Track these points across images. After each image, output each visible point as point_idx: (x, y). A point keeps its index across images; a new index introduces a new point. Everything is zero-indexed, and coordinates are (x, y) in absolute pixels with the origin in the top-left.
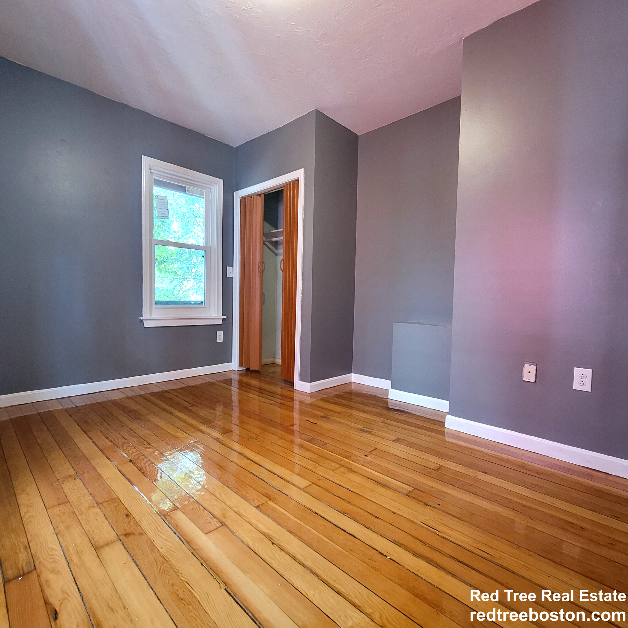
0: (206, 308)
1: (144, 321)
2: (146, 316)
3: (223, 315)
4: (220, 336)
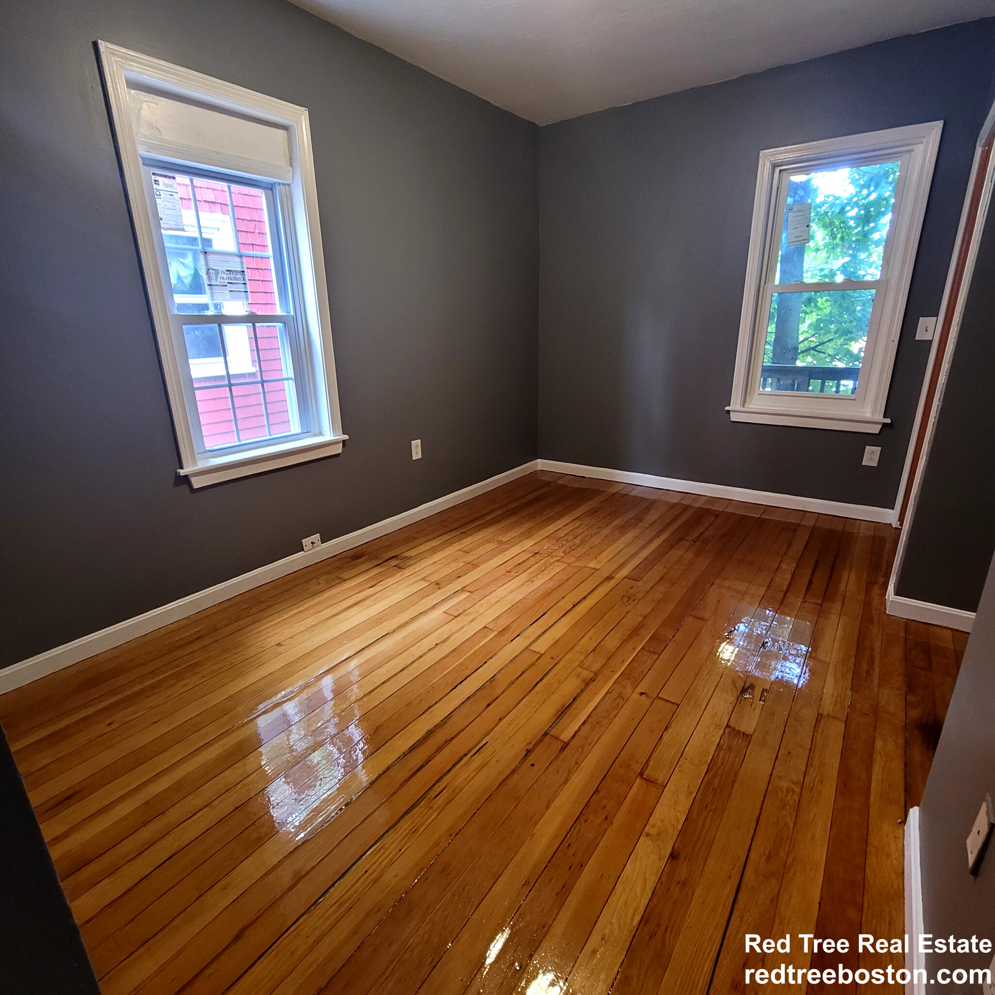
0: (854, 400)
1: (731, 413)
2: (735, 404)
3: (884, 417)
4: (871, 456)
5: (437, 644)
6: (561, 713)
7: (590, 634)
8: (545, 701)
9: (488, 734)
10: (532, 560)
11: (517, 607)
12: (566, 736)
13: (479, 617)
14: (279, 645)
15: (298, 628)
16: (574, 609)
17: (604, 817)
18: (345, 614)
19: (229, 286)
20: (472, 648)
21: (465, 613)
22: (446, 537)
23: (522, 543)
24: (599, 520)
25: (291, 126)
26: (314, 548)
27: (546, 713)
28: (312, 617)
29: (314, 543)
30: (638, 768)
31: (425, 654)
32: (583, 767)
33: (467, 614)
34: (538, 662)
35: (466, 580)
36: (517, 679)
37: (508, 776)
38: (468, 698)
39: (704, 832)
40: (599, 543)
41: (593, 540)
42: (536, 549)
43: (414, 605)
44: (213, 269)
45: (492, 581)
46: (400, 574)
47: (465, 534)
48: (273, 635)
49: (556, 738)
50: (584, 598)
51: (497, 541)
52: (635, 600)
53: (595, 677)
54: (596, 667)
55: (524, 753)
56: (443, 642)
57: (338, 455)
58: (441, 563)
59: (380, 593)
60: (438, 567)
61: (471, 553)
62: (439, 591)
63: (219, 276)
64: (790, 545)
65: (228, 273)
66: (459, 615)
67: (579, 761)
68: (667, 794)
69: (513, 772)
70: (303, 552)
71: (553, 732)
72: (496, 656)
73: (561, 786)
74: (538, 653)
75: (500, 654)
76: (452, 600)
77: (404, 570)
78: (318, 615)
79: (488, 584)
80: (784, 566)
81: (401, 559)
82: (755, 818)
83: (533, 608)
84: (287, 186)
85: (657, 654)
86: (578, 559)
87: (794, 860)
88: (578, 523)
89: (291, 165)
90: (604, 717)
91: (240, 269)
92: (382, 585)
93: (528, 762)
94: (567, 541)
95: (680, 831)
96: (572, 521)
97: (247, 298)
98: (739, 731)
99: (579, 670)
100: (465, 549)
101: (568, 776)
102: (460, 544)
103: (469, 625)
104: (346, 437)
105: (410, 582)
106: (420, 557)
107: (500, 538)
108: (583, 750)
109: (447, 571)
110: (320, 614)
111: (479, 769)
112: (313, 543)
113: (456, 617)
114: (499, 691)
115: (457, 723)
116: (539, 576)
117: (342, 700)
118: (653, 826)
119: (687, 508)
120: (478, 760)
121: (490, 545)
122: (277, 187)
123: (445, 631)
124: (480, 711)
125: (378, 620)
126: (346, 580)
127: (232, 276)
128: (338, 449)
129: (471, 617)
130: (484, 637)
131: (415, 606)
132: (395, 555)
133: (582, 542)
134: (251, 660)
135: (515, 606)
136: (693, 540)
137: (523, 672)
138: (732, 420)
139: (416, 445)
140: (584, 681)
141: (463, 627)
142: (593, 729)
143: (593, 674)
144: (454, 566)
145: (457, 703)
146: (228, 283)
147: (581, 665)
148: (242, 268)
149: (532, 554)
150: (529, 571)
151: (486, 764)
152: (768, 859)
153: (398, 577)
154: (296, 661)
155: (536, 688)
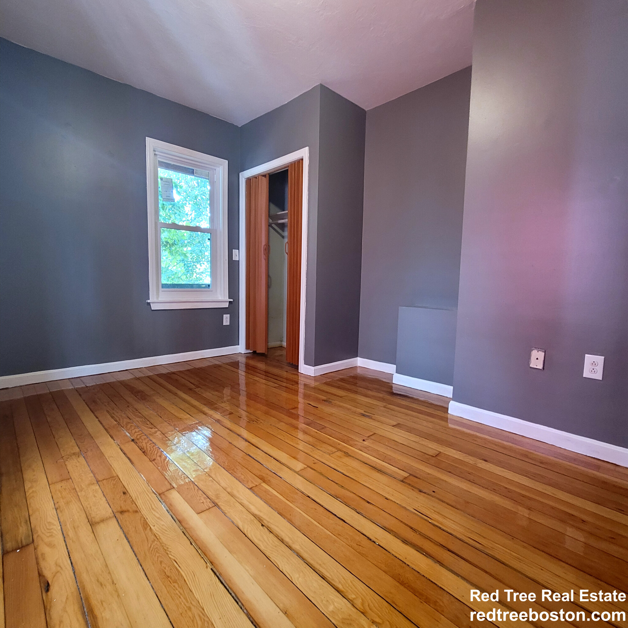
0: (212, 291)
1: (151, 304)
2: (153, 298)
3: (229, 299)
4: (226, 320)
8: (367, 475)
12: (403, 474)
27: (380, 477)
34: (316, 469)
37: (447, 504)
49: (406, 478)
53: (343, 451)
67: (426, 473)
69: (443, 502)
71: (400, 478)
74: (305, 468)
93: (432, 493)
111: (445, 517)
114: (351, 495)
115: (391, 523)
124: (375, 508)
130: (266, 491)
136: (196, 387)
138: (152, 309)
140: (346, 456)
143: (339, 452)
147: (328, 454)
151: (439, 513)
155: (351, 476)
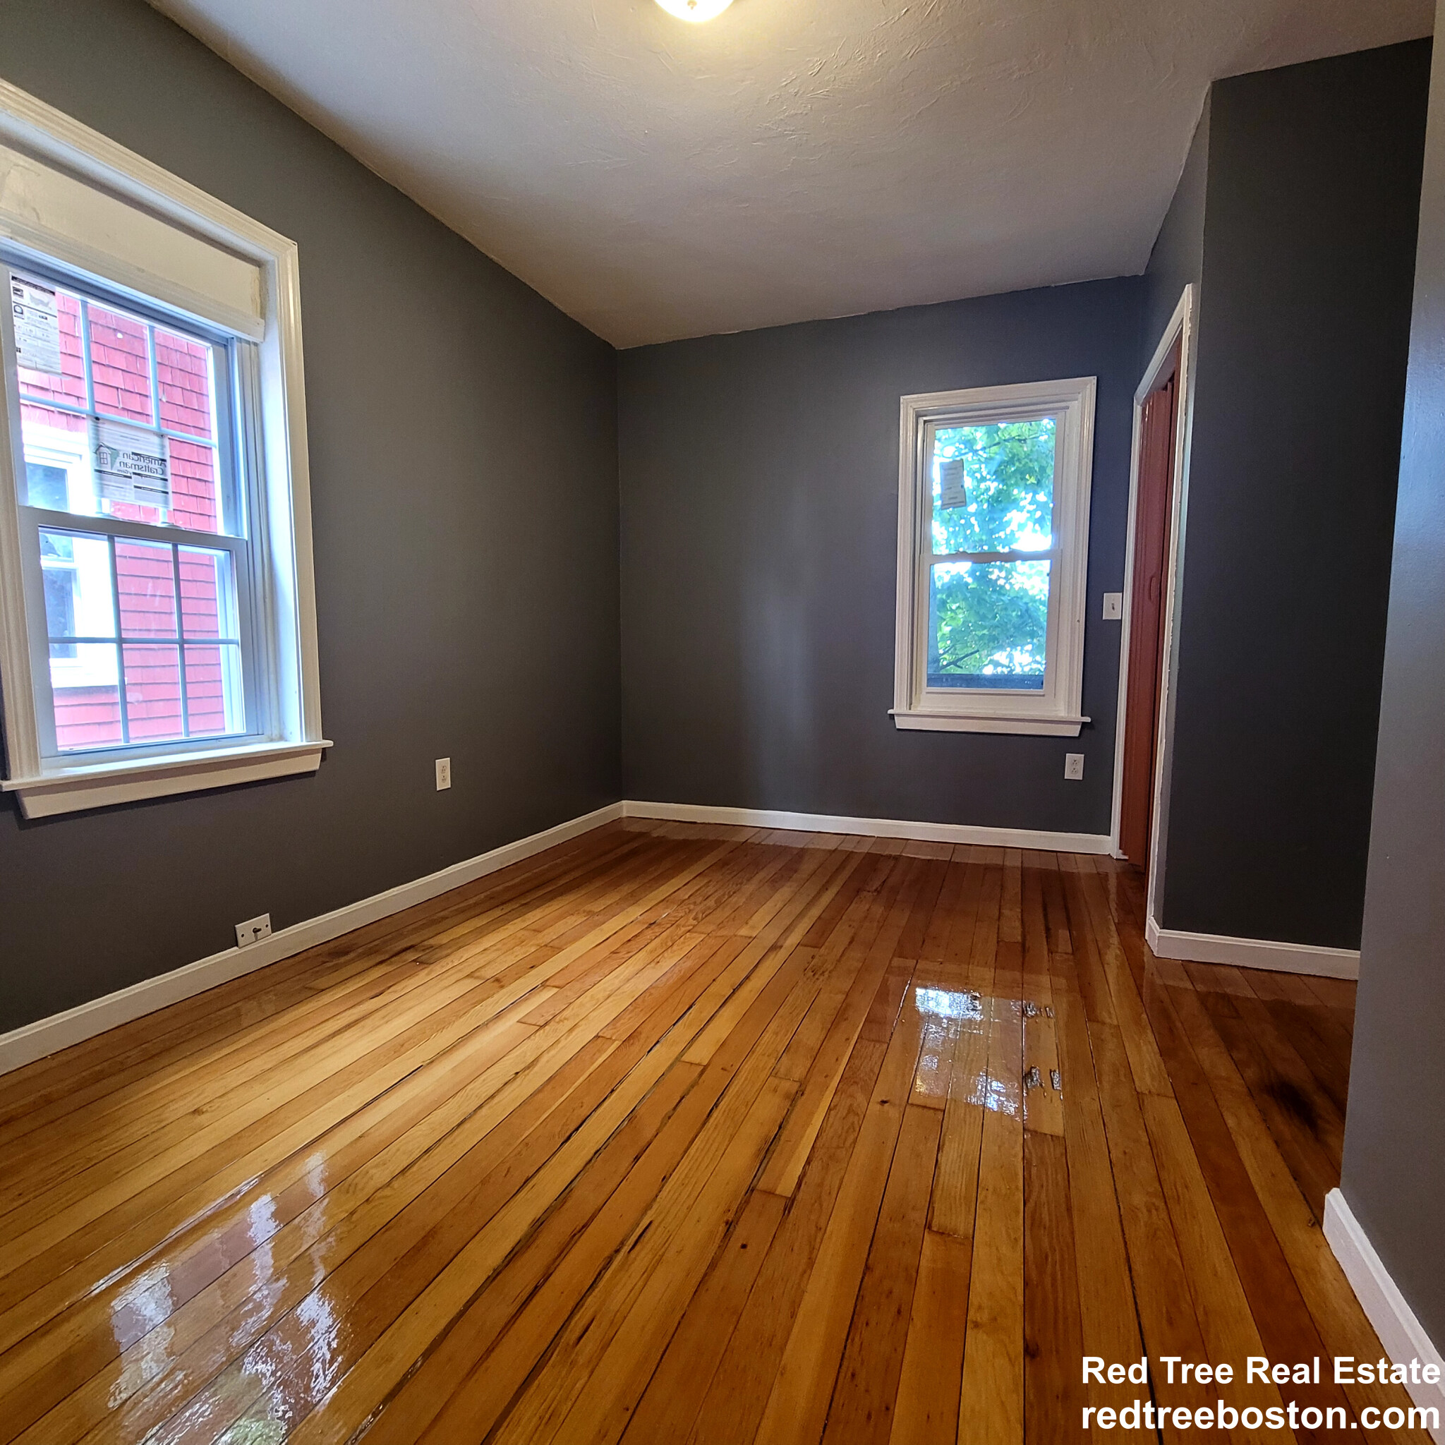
1: (896, 718)
2: (899, 707)
3: (1082, 715)
4: (1074, 766)
5: (517, 1073)
6: (766, 1152)
7: (773, 1026)
8: (732, 1137)
9: (649, 1207)
10: (649, 934)
11: (643, 1001)
12: (786, 1187)
13: (583, 1022)
14: (197, 1112)
15: (235, 1077)
16: (736, 995)
17: (894, 1310)
18: (329, 1044)
19: (136, 481)
20: (583, 1072)
21: (558, 1019)
22: (497, 913)
23: (625, 912)
24: (735, 873)
25: (268, 261)
26: (257, 940)
27: (740, 1156)
28: (264, 1056)
29: (260, 930)
30: (919, 1217)
31: (499, 1091)
32: (832, 1232)
33: (561, 1021)
34: (703, 1077)
35: (548, 969)
36: (675, 1109)
37: (705, 1275)
38: (596, 1153)
39: (1060, 1300)
40: (744, 902)
41: (734, 899)
42: (651, 917)
43: (460, 1017)
44: (108, 448)
45: (592, 968)
46: (426, 971)
47: (528, 907)
48: (183, 1097)
49: (770, 1193)
50: (747, 977)
51: (584, 911)
52: (823, 972)
53: (802, 1088)
54: (799, 1072)
55: (722, 1228)
56: (528, 1067)
57: (312, 773)
58: (496, 950)
59: (395, 1004)
60: (494, 955)
61: (545, 932)
62: (504, 990)
63: (118, 461)
64: (1002, 887)
65: (136, 457)
66: (546, 1024)
67: (822, 1223)
68: (980, 1252)
69: (713, 1266)
70: (236, 948)
71: (761, 1186)
72: (629, 1079)
73: (805, 1272)
74: (699, 1065)
75: (636, 1073)
76: (529, 1002)
77: (432, 966)
78: (273, 1052)
79: (586, 973)
80: (1006, 912)
81: (423, 950)
82: (1122, 1261)
83: (670, 1000)
84: (252, 346)
85: (884, 1042)
86: (720, 926)
87: (1206, 1314)
88: (702, 881)
89: (263, 315)
90: (838, 1147)
91: (158, 456)
92: (395, 992)
93: (735, 1244)
94: (695, 903)
95: (1024, 1305)
96: (694, 879)
97: (166, 502)
98: (1046, 1134)
99: (773, 1081)
100: (534, 926)
101: (811, 1253)
102: (524, 921)
103: (568, 1036)
104: (330, 743)
105: (446, 983)
106: (458, 944)
107: (588, 907)
108: (821, 1206)
109: (510, 960)
110: (279, 1049)
111: (648, 1273)
112: (256, 931)
113: (541, 1027)
114: (649, 1134)
115: (586, 1197)
116: (666, 954)
117: (348, 1192)
118: (980, 1307)
119: (850, 854)
120: (643, 1257)
121: (573, 918)
122: (236, 345)
123: (528, 1051)
124: (623, 1170)
125: (398, 1047)
126: (323, 990)
127: (141, 463)
128: (313, 763)
129: (569, 1024)
130: (601, 1051)
131: (464, 1018)
132: (409, 945)
133: (719, 903)
134: (139, 1145)
135: (640, 1000)
136: (875, 890)
137: (682, 1098)
138: (897, 727)
139: (443, 766)
140: (787, 1096)
141: (558, 1041)
142: (826, 1168)
143: (799, 1084)
144: (520, 953)
145: (578, 1163)
146: (135, 474)
147: (774, 1073)
148: (163, 454)
149: (646, 926)
150: (649, 947)
151: (658, 1262)
152: (1170, 1322)
153: (422, 976)
154: (238, 1136)
155: (712, 1120)
